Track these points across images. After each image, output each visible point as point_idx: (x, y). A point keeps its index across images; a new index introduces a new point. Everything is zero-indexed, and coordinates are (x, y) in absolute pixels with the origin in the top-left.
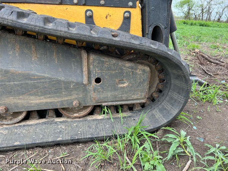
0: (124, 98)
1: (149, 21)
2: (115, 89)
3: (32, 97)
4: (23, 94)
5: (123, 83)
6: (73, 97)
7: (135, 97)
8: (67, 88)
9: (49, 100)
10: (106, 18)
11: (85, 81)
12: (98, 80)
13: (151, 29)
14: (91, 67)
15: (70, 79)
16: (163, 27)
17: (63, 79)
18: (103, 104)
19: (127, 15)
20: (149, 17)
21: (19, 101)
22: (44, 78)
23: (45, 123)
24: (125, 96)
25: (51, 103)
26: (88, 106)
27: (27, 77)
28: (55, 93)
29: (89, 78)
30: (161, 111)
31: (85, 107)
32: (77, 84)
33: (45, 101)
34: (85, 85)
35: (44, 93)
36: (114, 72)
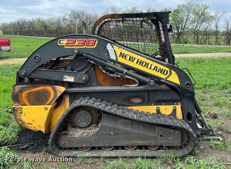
0: (171, 143)
1: (184, 110)
2: (168, 139)
3: (139, 141)
4: (137, 140)
5: (171, 137)
6: (153, 142)
7: (176, 143)
8: (150, 138)
9: (144, 142)
10: (165, 109)
11: (157, 136)
12: (161, 136)
13: (186, 114)
14: (159, 131)
15: (152, 135)
16: (192, 113)
17: (149, 135)
18: (163, 145)
19: (174, 108)
20: (184, 109)
21: (135, 142)
22: (144, 134)
23: (142, 151)
24: (171, 142)
25: (145, 143)
26: (158, 146)
27: (139, 134)
28: (147, 140)
29: (158, 135)
30: (187, 149)
31: (157, 146)
32: (154, 137)
33: (143, 142)
34: (157, 137)
35: (143, 140)
36: (167, 133)
